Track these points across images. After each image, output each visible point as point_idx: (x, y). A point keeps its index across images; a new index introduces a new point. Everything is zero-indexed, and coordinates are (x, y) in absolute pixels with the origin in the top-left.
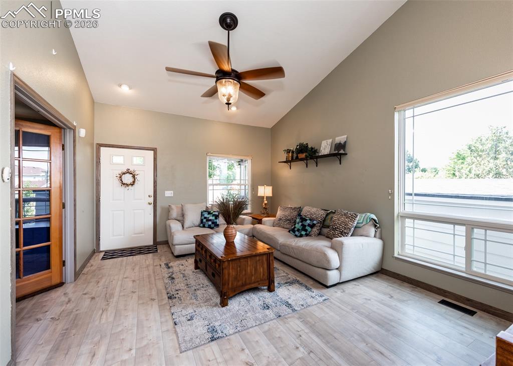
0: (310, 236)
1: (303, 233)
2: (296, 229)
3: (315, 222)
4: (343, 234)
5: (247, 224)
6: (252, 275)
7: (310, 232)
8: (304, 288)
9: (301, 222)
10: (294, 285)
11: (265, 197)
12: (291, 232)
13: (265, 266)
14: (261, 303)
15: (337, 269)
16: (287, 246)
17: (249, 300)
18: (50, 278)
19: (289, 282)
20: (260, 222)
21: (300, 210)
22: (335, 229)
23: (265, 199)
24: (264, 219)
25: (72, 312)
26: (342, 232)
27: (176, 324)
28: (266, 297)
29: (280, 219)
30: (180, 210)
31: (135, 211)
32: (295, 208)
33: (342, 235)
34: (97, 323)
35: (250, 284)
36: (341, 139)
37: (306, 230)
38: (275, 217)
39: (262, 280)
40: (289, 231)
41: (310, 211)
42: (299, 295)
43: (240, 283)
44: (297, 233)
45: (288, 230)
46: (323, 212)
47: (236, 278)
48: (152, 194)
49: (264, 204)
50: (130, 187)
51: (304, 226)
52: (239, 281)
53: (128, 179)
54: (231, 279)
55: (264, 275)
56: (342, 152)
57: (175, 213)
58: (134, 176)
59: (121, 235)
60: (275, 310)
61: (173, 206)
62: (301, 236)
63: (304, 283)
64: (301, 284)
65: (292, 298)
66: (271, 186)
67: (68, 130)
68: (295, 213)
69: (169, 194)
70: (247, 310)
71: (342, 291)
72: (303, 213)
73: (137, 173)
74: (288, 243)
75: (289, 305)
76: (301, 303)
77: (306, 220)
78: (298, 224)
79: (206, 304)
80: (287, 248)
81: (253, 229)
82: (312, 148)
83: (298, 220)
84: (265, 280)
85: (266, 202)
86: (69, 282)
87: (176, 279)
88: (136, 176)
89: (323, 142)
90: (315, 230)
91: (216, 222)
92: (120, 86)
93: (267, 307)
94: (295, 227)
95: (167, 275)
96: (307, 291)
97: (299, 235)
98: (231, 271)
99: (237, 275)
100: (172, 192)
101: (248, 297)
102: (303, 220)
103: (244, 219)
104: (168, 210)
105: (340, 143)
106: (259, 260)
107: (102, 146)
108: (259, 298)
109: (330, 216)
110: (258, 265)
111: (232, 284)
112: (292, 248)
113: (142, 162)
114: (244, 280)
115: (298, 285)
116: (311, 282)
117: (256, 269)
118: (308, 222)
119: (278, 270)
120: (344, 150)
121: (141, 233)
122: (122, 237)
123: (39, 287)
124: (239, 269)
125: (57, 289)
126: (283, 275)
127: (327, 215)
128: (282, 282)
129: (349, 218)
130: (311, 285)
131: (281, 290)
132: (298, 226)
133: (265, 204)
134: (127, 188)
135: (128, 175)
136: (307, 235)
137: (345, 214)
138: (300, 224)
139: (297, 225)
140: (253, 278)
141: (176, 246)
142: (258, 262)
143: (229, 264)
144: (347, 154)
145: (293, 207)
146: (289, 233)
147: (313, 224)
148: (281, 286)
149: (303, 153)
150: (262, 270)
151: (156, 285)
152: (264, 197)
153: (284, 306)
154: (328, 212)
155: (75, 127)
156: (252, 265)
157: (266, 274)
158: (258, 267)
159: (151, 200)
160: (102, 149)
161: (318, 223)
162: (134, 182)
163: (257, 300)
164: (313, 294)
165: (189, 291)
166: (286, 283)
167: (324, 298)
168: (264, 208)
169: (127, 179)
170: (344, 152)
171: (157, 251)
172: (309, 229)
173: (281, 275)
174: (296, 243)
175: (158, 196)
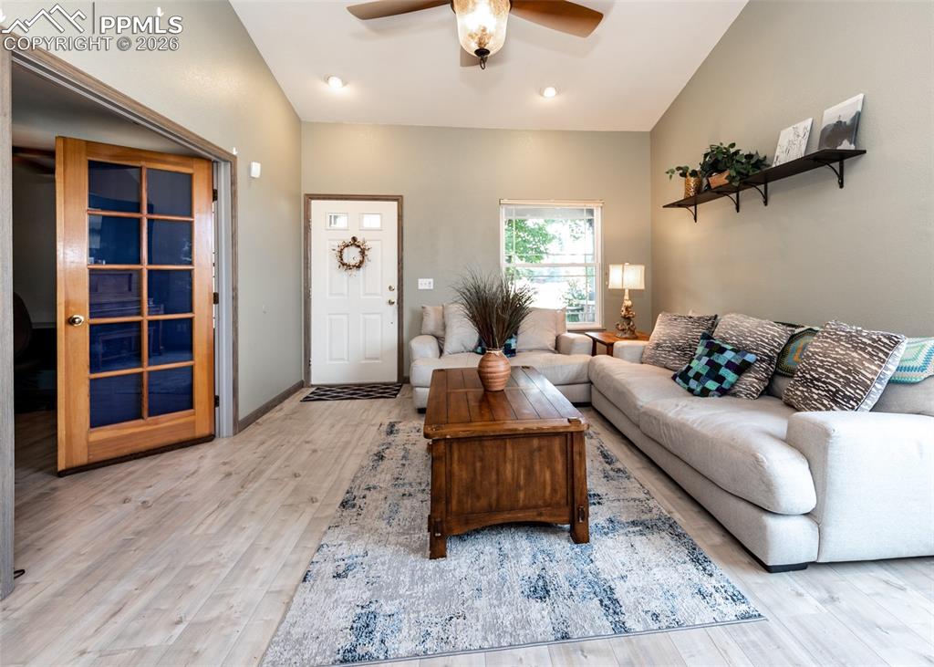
0: (734, 395)
1: (711, 385)
2: (691, 374)
3: (750, 358)
4: (838, 399)
5: (578, 353)
6: (519, 487)
7: (733, 385)
8: (682, 554)
9: (709, 355)
10: (655, 537)
11: (627, 292)
12: (677, 379)
13: (560, 467)
14: (533, 572)
15: (806, 514)
16: (655, 418)
17: (506, 556)
18: (193, 424)
19: (642, 523)
20: (610, 350)
21: (714, 321)
22: (810, 383)
23: (626, 297)
24: (619, 344)
25: (177, 496)
26: (834, 394)
27: (305, 580)
28: (558, 555)
29: (658, 345)
30: (440, 317)
31: (367, 316)
32: (699, 318)
33: (836, 403)
34: (187, 532)
35: (512, 509)
36: (842, 110)
37: (721, 379)
38: (648, 340)
39: (549, 505)
40: (674, 378)
41: (736, 326)
42: (659, 574)
43: (483, 502)
44: (693, 384)
45: (672, 373)
46: (779, 329)
47: (470, 489)
48: (395, 286)
49: (623, 309)
50: (354, 270)
51: (714, 367)
52: (478, 497)
53: (352, 255)
54: (455, 490)
55: (554, 490)
56: (846, 145)
57: (431, 323)
58: (363, 252)
59: (343, 359)
60: (561, 609)
61: (429, 308)
62: (705, 393)
63: (691, 533)
64: (679, 536)
65: (633, 580)
66: (641, 264)
67: (223, 163)
68: (698, 332)
69: (425, 284)
70: (484, 585)
71: (826, 596)
72: (719, 332)
73: (368, 244)
74: (659, 409)
75: (611, 603)
76: (655, 606)
77: (722, 350)
78: (699, 359)
79: (402, 539)
80: (654, 421)
81: (590, 365)
82: (749, 157)
83: (700, 350)
84: (558, 505)
85: (629, 303)
86: (225, 435)
87: (385, 462)
88: (366, 252)
89: (783, 133)
90: (751, 381)
91: (510, 345)
92: (327, 80)
93: (541, 591)
94: (689, 368)
95: (376, 448)
96: (690, 566)
97: (698, 390)
98: (455, 466)
99: (473, 480)
100: (431, 280)
101: (507, 545)
102: (714, 348)
103: (572, 341)
104: (420, 317)
105: (839, 122)
106: (540, 449)
107: (312, 199)
108: (534, 556)
109: (800, 343)
110: (537, 461)
111: (460, 502)
112: (666, 425)
113: (376, 222)
114: (494, 496)
115: (668, 538)
116: (716, 538)
117: (530, 472)
118: (729, 355)
119: (628, 478)
120: (854, 141)
121: (377, 359)
122: (346, 362)
123: (173, 439)
124: (478, 465)
125: (200, 446)
126: (635, 495)
127: (793, 338)
128: (623, 519)
129: (864, 350)
130: (713, 547)
131: (610, 542)
132: (699, 365)
133: (627, 308)
134: (349, 272)
135: (353, 248)
136: (722, 392)
137: (849, 338)
138: (705, 359)
139: (694, 364)
140: (521, 495)
141: (417, 389)
142: (536, 454)
143: (451, 447)
144: (865, 152)
145: (695, 315)
146: (672, 382)
147: (744, 361)
148: (614, 529)
149: (720, 172)
150: (549, 476)
151: (342, 469)
152: (624, 290)
153: (596, 601)
154: (797, 331)
155: (235, 157)
156: (519, 460)
157: (562, 491)
158: (537, 467)
159: (394, 296)
160: (314, 203)
161: (762, 361)
162: (361, 262)
163: (526, 560)
164: (708, 584)
165: (390, 496)
166: (634, 523)
167: (743, 608)
168: (624, 317)
169: (354, 255)
170: (852, 147)
171: (396, 395)
172: (730, 376)
173: (627, 496)
174: (678, 413)
175: (405, 287)
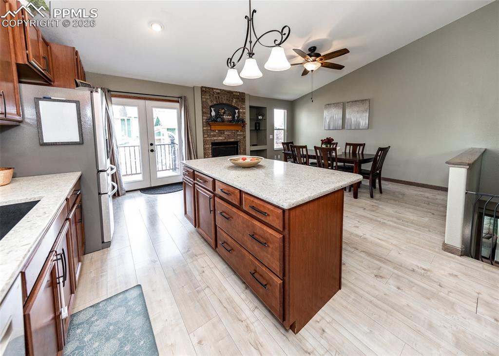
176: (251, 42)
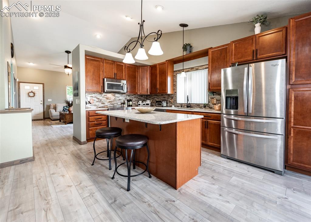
30: (54, 106)
31: (35, 106)
48: (42, 100)
50: (32, 97)
57: (52, 107)
58: (34, 94)
61: (51, 105)
69: (49, 100)
73: (36, 92)
100: (51, 99)
104: (49, 106)
113: (38, 88)
134: (31, 98)
135: (32, 93)
159: (42, 102)
160: (21, 84)
162: (34, 96)
169: (32, 94)
175: (45, 101)
176: (142, 39)
